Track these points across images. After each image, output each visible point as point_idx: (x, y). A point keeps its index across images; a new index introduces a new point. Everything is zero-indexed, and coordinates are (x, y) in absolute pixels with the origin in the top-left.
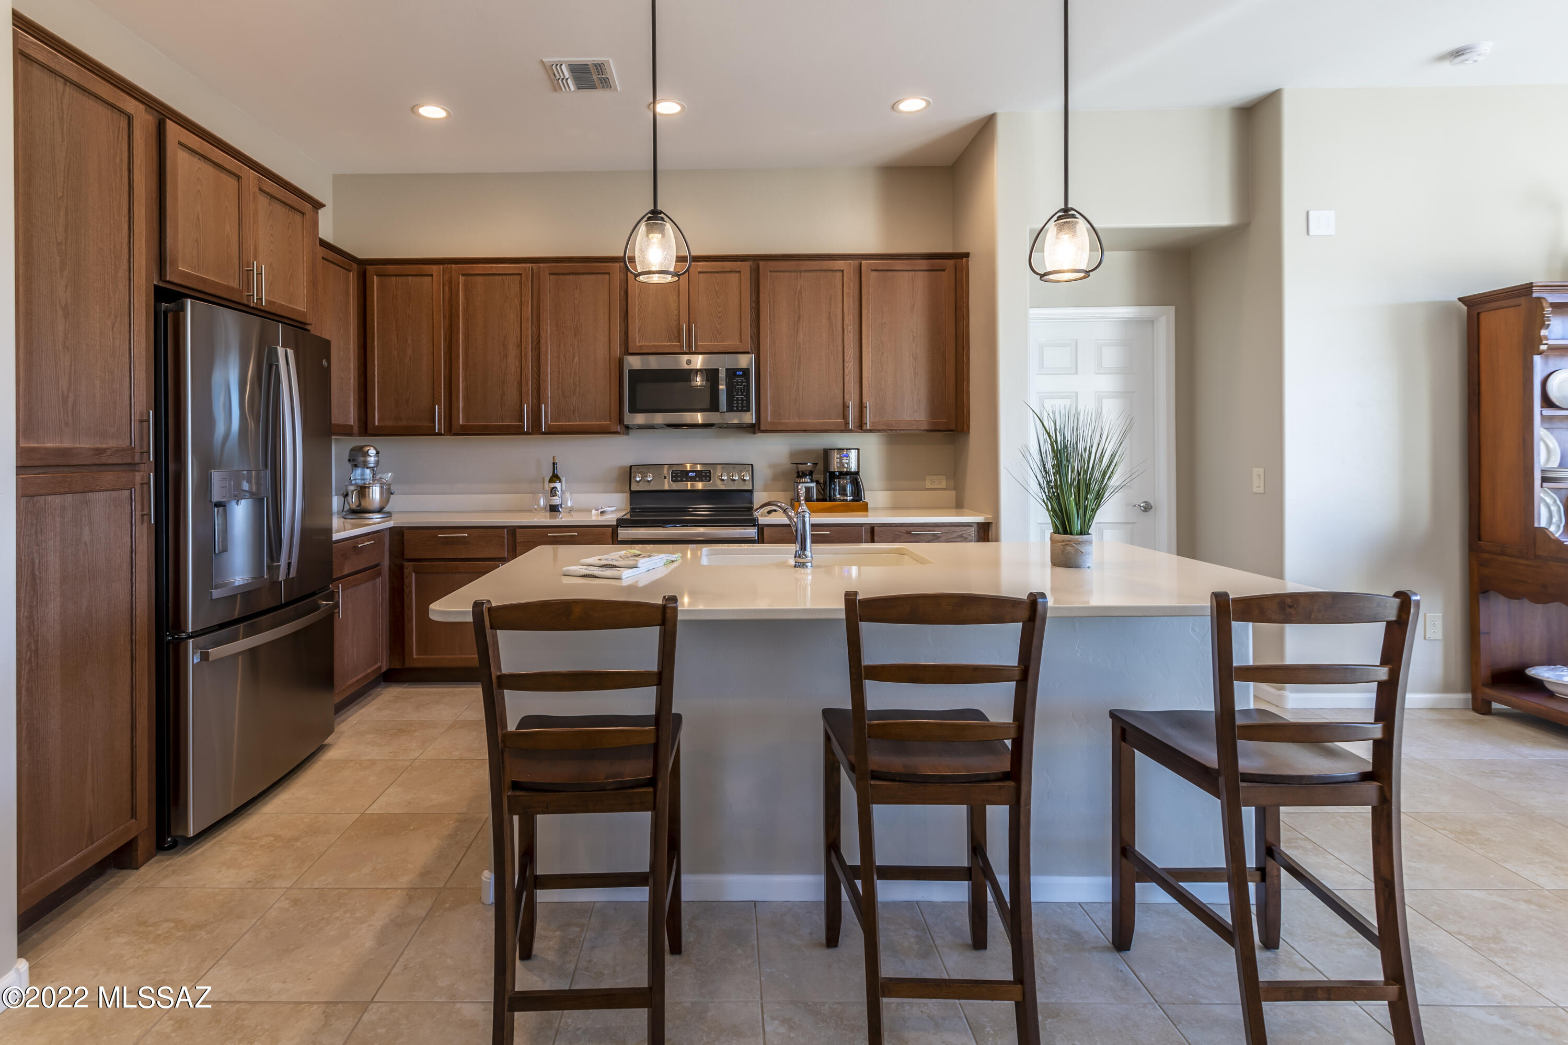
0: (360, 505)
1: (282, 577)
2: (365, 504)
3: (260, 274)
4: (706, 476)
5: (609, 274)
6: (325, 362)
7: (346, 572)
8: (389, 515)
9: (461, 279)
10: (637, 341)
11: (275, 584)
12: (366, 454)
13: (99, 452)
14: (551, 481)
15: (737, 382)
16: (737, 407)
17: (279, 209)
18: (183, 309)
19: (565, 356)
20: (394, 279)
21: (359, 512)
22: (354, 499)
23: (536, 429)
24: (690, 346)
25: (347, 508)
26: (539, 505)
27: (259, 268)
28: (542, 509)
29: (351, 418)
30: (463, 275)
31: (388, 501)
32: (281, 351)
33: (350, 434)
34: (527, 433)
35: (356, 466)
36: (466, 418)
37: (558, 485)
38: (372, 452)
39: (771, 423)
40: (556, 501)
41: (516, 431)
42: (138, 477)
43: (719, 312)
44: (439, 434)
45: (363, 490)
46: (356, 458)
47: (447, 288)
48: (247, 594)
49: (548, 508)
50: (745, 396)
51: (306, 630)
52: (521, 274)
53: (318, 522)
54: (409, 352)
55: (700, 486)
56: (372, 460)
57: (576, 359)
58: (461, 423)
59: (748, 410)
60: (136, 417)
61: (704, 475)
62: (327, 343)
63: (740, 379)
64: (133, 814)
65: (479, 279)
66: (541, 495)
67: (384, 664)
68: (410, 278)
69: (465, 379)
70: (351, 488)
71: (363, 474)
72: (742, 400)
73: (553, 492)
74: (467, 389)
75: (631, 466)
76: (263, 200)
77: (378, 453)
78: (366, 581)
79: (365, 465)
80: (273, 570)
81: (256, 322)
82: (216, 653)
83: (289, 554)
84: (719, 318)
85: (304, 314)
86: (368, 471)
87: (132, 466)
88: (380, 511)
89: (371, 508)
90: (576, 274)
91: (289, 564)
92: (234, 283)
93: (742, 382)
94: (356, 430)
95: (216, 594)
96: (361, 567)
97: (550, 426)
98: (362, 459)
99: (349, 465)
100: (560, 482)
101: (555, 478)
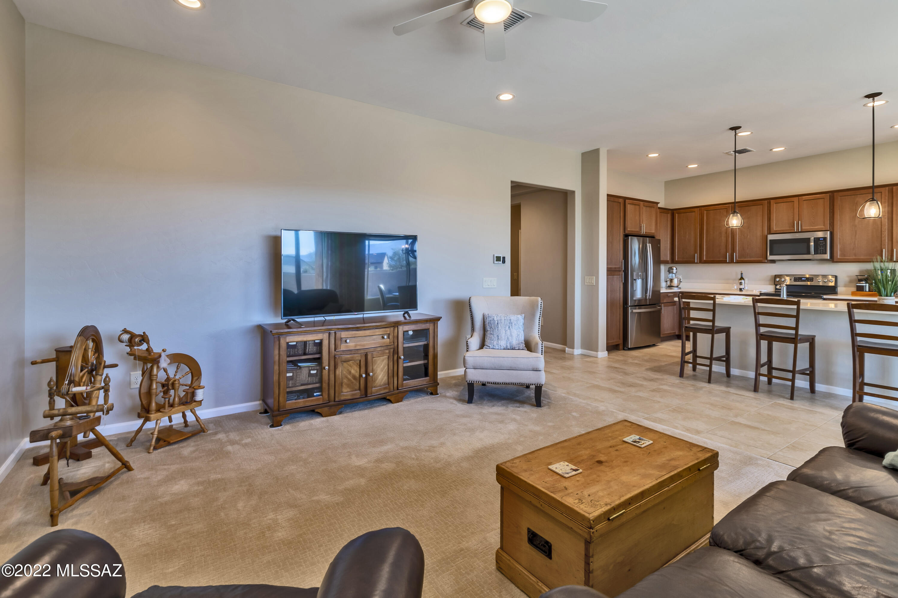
0: (671, 285)
1: (648, 298)
2: (673, 284)
3: (643, 226)
4: (811, 280)
5: (762, 205)
6: (659, 245)
7: (665, 302)
8: (680, 288)
9: (705, 212)
10: (774, 228)
11: (646, 299)
12: (673, 269)
13: (615, 268)
14: (740, 279)
15: (820, 243)
16: (820, 252)
17: (648, 209)
18: (628, 239)
19: (744, 236)
20: (682, 214)
21: (670, 287)
22: (669, 283)
23: (732, 261)
24: (798, 228)
25: (667, 286)
26: (734, 288)
27: (643, 225)
28: (736, 289)
29: (668, 258)
30: (706, 211)
31: (680, 284)
32: (648, 245)
33: (668, 263)
34: (729, 263)
35: (670, 273)
36: (706, 257)
37: (743, 281)
38: (675, 268)
39: (839, 259)
40: (742, 287)
41: (724, 262)
42: (621, 273)
43: (814, 215)
44: (697, 263)
45: (671, 280)
46: (670, 271)
47: (700, 215)
48: (639, 300)
49: (739, 289)
50: (824, 248)
51: (653, 312)
52: (727, 208)
53: (657, 289)
54: (687, 237)
55: (809, 283)
56: (675, 271)
57: (749, 237)
58: (705, 259)
59: (826, 253)
60: (621, 261)
61: (810, 279)
62: (659, 240)
63: (822, 242)
64: (620, 339)
65: (712, 211)
66: (735, 284)
67: (677, 331)
68: (688, 213)
69: (706, 245)
70: (668, 279)
71: (672, 276)
72: (823, 250)
73: (741, 284)
74: (707, 248)
75: (775, 275)
76: (644, 208)
77: (676, 269)
78: (671, 306)
79: (673, 273)
80: (646, 296)
81: (641, 238)
82: (635, 311)
83: (649, 294)
84: (814, 217)
85: (654, 233)
86: (674, 275)
87: (620, 271)
88: (677, 287)
89: (674, 286)
90: (749, 206)
91: (649, 295)
92: (638, 230)
93: (823, 242)
94: (670, 262)
95: (634, 299)
96: (669, 301)
97: (738, 260)
98: (672, 271)
99: (668, 273)
100: (744, 280)
101: (742, 278)
